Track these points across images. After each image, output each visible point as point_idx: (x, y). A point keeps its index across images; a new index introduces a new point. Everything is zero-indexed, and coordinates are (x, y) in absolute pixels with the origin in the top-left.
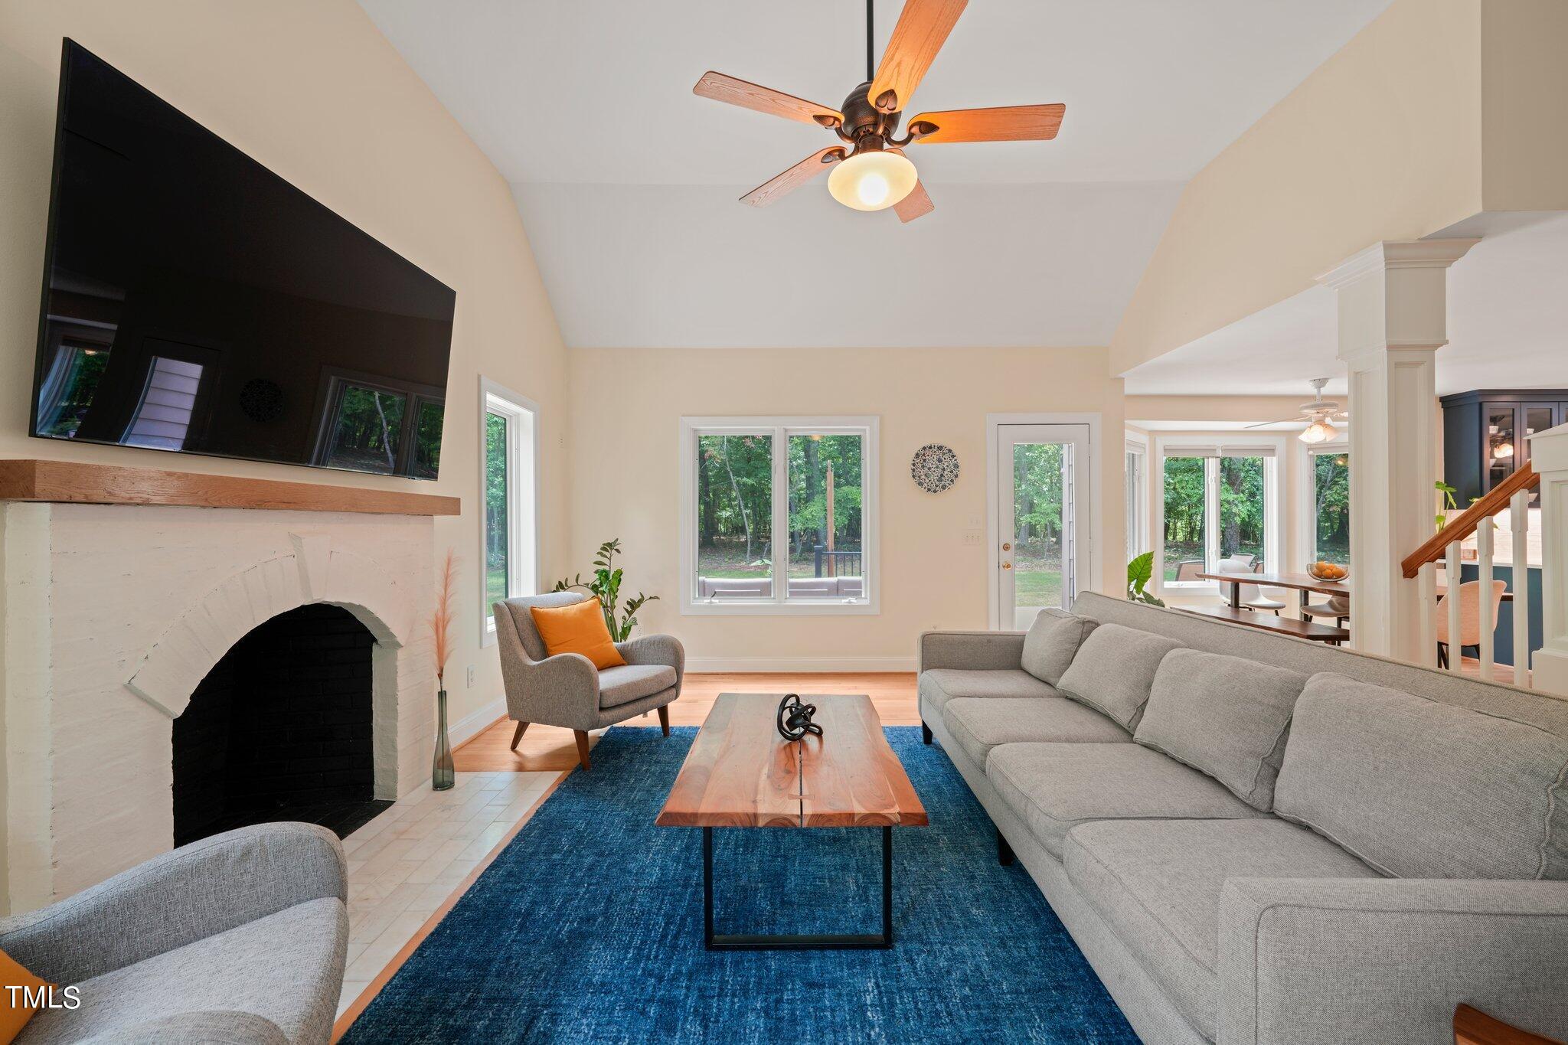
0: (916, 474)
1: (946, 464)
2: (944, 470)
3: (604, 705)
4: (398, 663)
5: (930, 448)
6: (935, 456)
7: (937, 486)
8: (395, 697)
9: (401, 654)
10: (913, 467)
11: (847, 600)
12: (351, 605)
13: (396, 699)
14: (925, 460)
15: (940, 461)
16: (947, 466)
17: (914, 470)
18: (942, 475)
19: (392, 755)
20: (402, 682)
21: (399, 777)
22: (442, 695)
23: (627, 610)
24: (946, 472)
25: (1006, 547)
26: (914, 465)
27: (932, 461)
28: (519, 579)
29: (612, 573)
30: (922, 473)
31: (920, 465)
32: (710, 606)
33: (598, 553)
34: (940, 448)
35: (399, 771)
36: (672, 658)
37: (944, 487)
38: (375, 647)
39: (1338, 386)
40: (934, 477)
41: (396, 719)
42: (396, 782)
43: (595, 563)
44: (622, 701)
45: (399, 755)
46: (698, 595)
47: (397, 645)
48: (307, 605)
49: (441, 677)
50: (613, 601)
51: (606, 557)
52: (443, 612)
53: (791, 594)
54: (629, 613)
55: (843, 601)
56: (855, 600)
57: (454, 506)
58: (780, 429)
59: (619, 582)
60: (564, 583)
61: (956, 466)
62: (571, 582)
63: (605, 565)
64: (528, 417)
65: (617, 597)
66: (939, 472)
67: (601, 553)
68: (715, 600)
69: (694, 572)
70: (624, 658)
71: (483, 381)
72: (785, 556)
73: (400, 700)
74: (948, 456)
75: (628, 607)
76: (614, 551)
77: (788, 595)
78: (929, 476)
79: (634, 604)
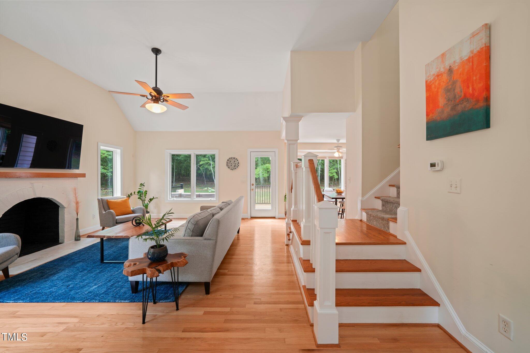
0: (228, 165)
1: (236, 162)
2: (236, 164)
3: (117, 222)
4: (65, 212)
5: (231, 158)
7: (233, 168)
8: (64, 219)
9: (65, 209)
12: (52, 198)
14: (230, 161)
15: (234, 161)
18: (235, 165)
20: (66, 216)
21: (65, 237)
22: (77, 219)
23: (149, 201)
24: (236, 165)
25: (253, 185)
26: (227, 163)
27: (232, 162)
28: (116, 193)
29: (144, 192)
31: (229, 163)
32: (173, 200)
34: (234, 158)
35: (65, 236)
36: (142, 212)
37: (235, 169)
38: (59, 208)
39: (343, 141)
41: (64, 224)
43: (139, 189)
44: (122, 222)
45: (65, 232)
46: (171, 197)
47: (65, 208)
48: (35, 197)
49: (77, 215)
50: (145, 199)
51: (142, 187)
52: (76, 200)
53: (196, 197)
54: (150, 202)
55: (209, 199)
56: (212, 199)
57: (83, 175)
58: (193, 153)
59: (146, 193)
60: (131, 194)
61: (238, 163)
62: (133, 194)
63: (141, 189)
64: (119, 151)
65: (146, 198)
66: (234, 164)
67: (140, 186)
68: (175, 199)
69: (170, 191)
70: (133, 212)
71: (99, 144)
72: (194, 187)
73: (65, 220)
74: (236, 160)
75: (149, 200)
76: (144, 186)
77: (195, 197)
78: (231, 165)
79: (151, 200)
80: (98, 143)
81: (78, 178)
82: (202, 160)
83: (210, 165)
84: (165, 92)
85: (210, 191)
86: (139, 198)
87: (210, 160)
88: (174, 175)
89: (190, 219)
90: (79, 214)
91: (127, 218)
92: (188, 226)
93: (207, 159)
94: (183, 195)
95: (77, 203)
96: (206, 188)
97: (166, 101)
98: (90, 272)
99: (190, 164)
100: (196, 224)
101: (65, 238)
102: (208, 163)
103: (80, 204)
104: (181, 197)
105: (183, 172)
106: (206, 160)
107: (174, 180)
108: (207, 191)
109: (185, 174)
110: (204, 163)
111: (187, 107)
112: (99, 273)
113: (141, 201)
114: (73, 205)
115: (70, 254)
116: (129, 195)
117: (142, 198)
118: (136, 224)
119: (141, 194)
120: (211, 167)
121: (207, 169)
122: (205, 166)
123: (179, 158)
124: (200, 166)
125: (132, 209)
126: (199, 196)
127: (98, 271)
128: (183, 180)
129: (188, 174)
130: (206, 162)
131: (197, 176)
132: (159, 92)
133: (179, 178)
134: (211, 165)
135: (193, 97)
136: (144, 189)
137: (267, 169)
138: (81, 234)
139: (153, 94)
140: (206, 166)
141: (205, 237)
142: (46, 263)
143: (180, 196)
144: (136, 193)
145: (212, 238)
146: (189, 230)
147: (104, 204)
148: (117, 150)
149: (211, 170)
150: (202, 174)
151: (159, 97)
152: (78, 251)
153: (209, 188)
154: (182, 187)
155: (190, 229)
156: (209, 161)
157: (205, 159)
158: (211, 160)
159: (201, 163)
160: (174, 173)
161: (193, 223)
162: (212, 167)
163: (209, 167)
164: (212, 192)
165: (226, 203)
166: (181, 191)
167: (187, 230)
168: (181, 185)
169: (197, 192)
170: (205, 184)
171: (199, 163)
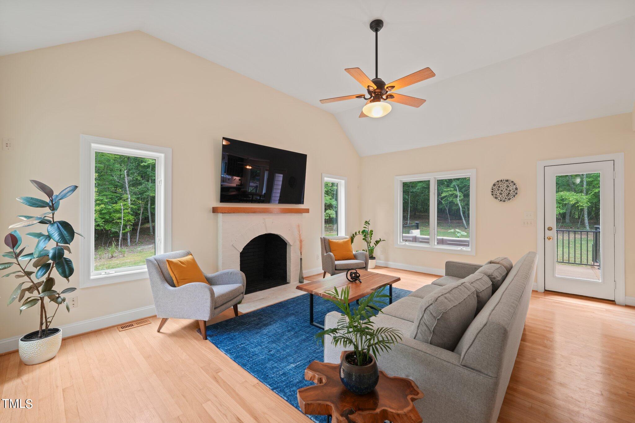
0: (494, 193)
1: (511, 188)
2: (510, 191)
3: (336, 269)
4: (291, 250)
5: (501, 181)
6: (505, 185)
7: (506, 198)
9: (292, 247)
10: (492, 191)
11: (461, 248)
12: (280, 235)
13: (290, 258)
14: (499, 187)
15: (508, 186)
16: (512, 189)
17: (492, 192)
18: (509, 193)
19: (290, 272)
20: (292, 255)
22: (301, 259)
24: (511, 192)
25: (550, 229)
26: (493, 189)
27: (504, 187)
28: (341, 231)
29: (369, 231)
30: (498, 193)
31: (497, 189)
32: (405, 245)
33: (364, 224)
34: (507, 181)
36: (365, 259)
37: (509, 199)
38: (287, 246)
40: (505, 193)
41: (291, 263)
42: (290, 278)
43: (364, 227)
44: (342, 269)
46: (402, 241)
47: (290, 245)
48: (267, 233)
49: (301, 255)
50: (370, 241)
51: (367, 225)
52: (300, 238)
53: (438, 243)
54: (376, 245)
55: (459, 248)
56: (464, 248)
57: (307, 211)
58: (433, 178)
59: (372, 234)
60: (356, 233)
61: (516, 189)
62: (358, 233)
63: (366, 228)
64: (343, 182)
65: (371, 239)
66: (507, 192)
67: (365, 224)
68: (407, 243)
69: (400, 232)
70: (355, 257)
71: (323, 175)
72: (434, 228)
73: (291, 259)
74: (512, 184)
75: (375, 243)
76: (369, 224)
77: (436, 244)
78: (501, 194)
79: (377, 242)
80: (322, 173)
81: (303, 214)
82: (445, 191)
83: (456, 196)
84: (388, 83)
85: (458, 235)
86: (363, 239)
87: (456, 190)
88: (409, 210)
89: (428, 305)
90: (302, 253)
91: (347, 264)
92: (423, 319)
93: (452, 189)
94: (419, 238)
95: (301, 241)
96: (452, 230)
97: (391, 96)
98: (296, 335)
99: (429, 197)
100: (442, 318)
101: (291, 278)
102: (454, 194)
103: (303, 243)
104: (416, 242)
105: (419, 207)
106: (451, 191)
107: (409, 217)
108: (454, 234)
109: (422, 209)
110: (448, 194)
111: (423, 101)
112: (304, 340)
113: (366, 243)
114: (298, 243)
115: (289, 300)
116: (353, 234)
117: (367, 239)
118: (351, 278)
119: (366, 235)
120: (458, 200)
121: (451, 202)
122: (448, 199)
123: (414, 190)
124: (442, 199)
125: (354, 253)
126: (441, 242)
127: (304, 337)
128: (419, 218)
129: (426, 209)
130: (450, 193)
131: (438, 212)
132: (379, 84)
133: (415, 214)
134: (458, 197)
135: (433, 74)
136: (370, 228)
137: (563, 200)
138: (304, 276)
139: (371, 89)
140: (450, 199)
141: (464, 362)
142: (268, 307)
143: (415, 239)
144: (361, 233)
145: (483, 370)
146: (425, 327)
147: (326, 244)
148: (342, 181)
149: (457, 205)
150: (445, 209)
151: (381, 92)
152: (297, 297)
153: (457, 230)
154: (417, 227)
155: (427, 327)
156: (455, 192)
157: (449, 190)
158: (458, 190)
159: (443, 195)
160: (409, 209)
161: (435, 315)
162: (460, 200)
163: (454, 199)
164: (463, 236)
165: (498, 263)
166: (416, 233)
167: (420, 325)
168: (416, 223)
169: (439, 233)
170: (448, 223)
171: (441, 195)
